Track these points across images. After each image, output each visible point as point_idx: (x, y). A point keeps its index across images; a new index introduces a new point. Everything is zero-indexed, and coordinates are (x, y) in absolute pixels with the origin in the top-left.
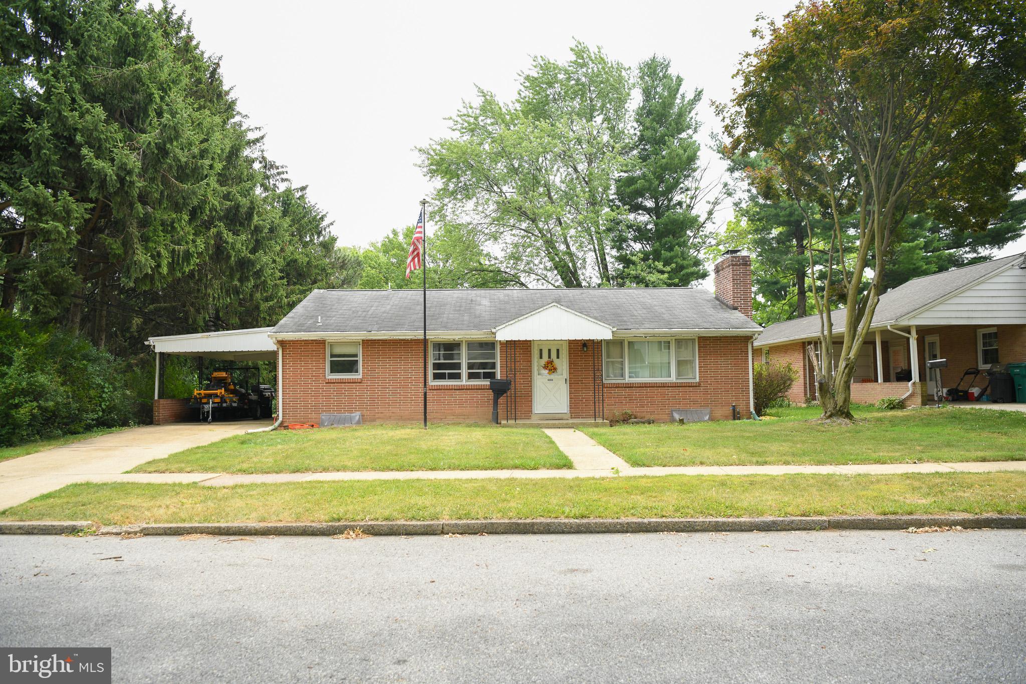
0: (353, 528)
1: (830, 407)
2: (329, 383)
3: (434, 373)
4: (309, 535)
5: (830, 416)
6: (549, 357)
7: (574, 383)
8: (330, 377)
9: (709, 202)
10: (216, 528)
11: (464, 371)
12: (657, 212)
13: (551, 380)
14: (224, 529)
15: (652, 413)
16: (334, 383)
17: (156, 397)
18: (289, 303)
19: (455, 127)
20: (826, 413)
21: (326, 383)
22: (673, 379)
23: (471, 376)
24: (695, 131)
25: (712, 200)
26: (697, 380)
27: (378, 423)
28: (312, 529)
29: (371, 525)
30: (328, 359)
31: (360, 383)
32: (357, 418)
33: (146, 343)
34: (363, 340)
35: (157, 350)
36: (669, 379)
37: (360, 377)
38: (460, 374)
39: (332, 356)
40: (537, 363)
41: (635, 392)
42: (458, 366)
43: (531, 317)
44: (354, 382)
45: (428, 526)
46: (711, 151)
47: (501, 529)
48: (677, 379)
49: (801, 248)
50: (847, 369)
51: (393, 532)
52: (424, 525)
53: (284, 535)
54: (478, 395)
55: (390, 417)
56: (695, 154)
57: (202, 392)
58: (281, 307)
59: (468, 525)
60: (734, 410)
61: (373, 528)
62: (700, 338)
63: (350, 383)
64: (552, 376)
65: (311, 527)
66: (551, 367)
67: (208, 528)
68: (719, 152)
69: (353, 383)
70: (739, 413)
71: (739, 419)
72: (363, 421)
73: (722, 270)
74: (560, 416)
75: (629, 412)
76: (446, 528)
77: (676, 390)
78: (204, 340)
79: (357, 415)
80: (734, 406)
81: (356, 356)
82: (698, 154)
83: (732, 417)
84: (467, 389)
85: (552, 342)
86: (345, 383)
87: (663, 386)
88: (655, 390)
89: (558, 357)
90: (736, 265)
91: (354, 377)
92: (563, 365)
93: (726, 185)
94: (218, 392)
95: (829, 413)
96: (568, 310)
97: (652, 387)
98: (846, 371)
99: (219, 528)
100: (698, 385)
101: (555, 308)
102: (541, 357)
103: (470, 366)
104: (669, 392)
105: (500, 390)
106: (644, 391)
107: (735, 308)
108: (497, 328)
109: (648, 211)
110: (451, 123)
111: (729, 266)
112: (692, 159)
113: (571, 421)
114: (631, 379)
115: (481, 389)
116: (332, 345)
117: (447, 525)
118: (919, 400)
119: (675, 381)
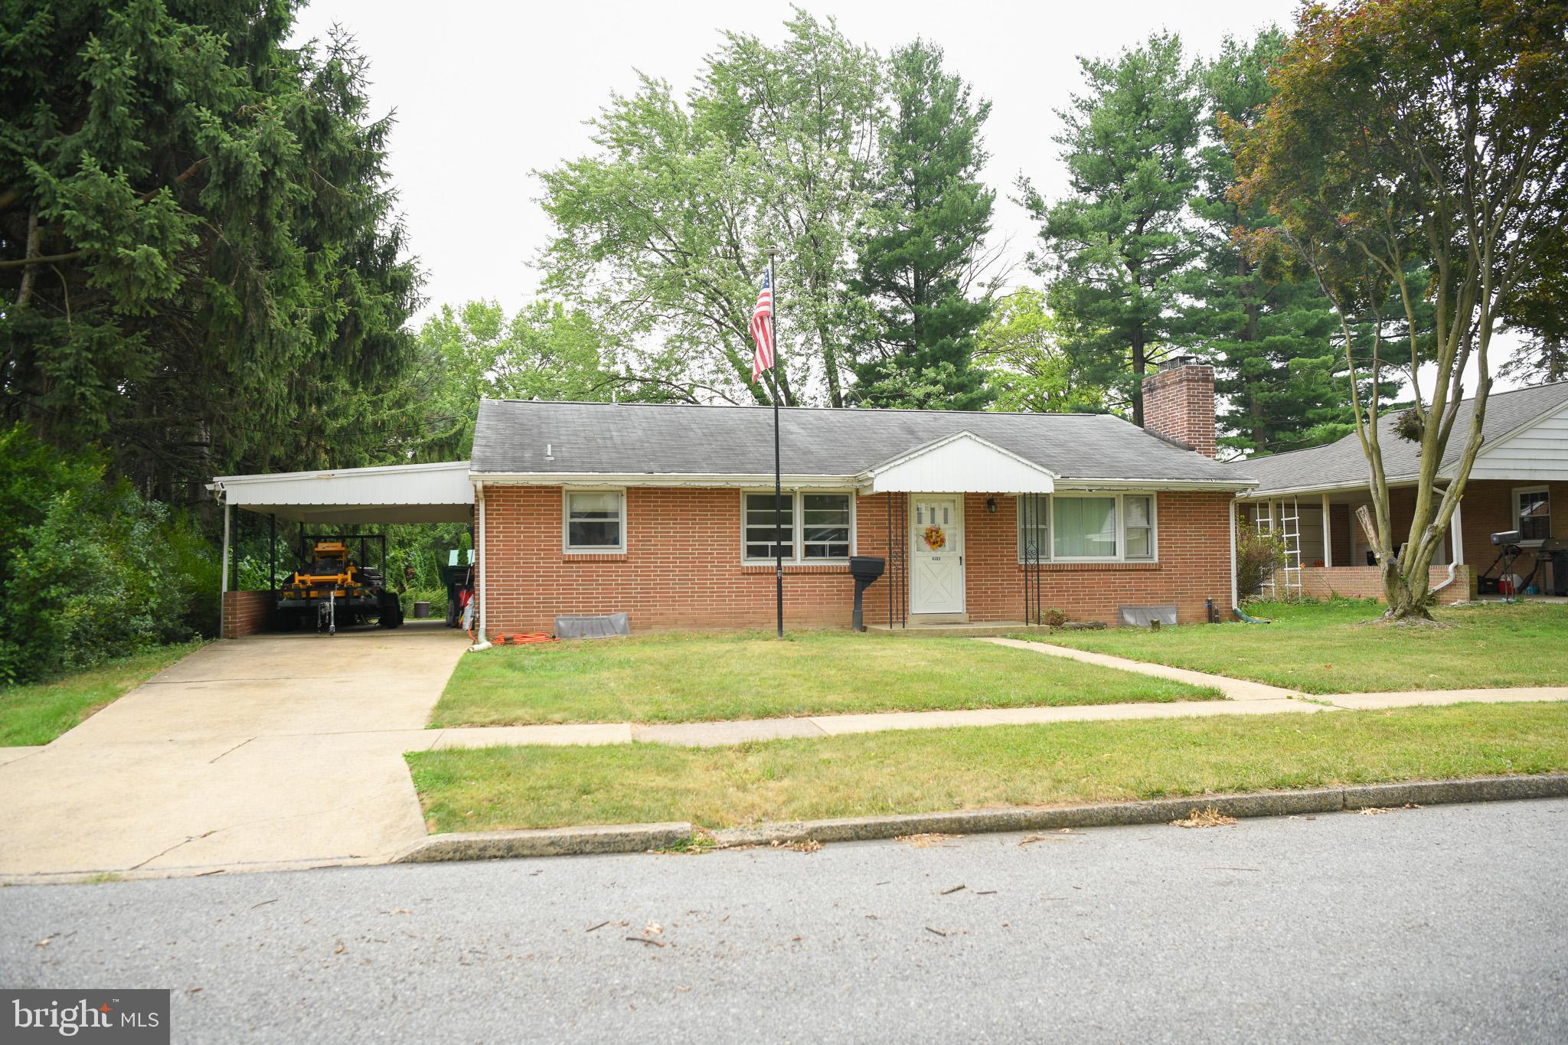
0: (1202, 808)
1: (1402, 601)
2: (569, 561)
3: (748, 547)
4: (1125, 824)
5: (1403, 616)
6: (933, 521)
7: (975, 564)
8: (571, 552)
9: (982, 285)
10: (952, 821)
11: (798, 543)
12: (916, 296)
13: (938, 559)
14: (968, 822)
15: (1090, 612)
16: (578, 562)
17: (225, 589)
18: (375, 423)
19: (601, 138)
20: (1394, 610)
21: (565, 562)
22: (1120, 557)
23: (809, 551)
24: (978, 169)
25: (988, 281)
26: (1156, 560)
27: (655, 632)
28: (1128, 813)
29: (1227, 801)
30: (566, 520)
31: (624, 562)
32: (622, 621)
33: (209, 487)
34: (629, 488)
35: (230, 501)
36: (1114, 558)
37: (624, 551)
38: (791, 547)
39: (573, 515)
40: (916, 532)
41: (1067, 580)
42: (788, 535)
43: (930, 454)
44: (614, 561)
45: (1321, 796)
46: (1017, 205)
47: (1433, 796)
48: (1126, 558)
49: (1140, 361)
50: (1433, 543)
51: (1265, 811)
52: (1315, 795)
53: (1082, 826)
54: (823, 583)
55: (676, 621)
56: (988, 207)
57: (308, 578)
58: (361, 431)
59: (1383, 792)
60: (1210, 607)
61: (1232, 805)
62: (1159, 493)
63: (607, 562)
64: (938, 553)
65: (1126, 809)
66: (935, 539)
67: (938, 821)
68: (1030, 207)
69: (612, 562)
70: (1217, 612)
71: (1217, 621)
72: (632, 626)
73: (1163, 387)
74: (953, 618)
75: (1058, 610)
76: (1350, 800)
77: (1127, 576)
78: (323, 484)
79: (620, 618)
80: (1209, 601)
81: (616, 515)
82: (993, 206)
83: (1206, 619)
84: (805, 574)
85: (939, 497)
86: (598, 562)
87: (1109, 569)
88: (1096, 576)
89: (946, 522)
90: (1193, 380)
91: (614, 552)
92: (954, 532)
93: (1031, 256)
94: (340, 577)
95: (1399, 611)
96: (986, 443)
97: (1092, 570)
98: (1430, 546)
99: (959, 821)
100: (1157, 569)
101: (965, 439)
102: (920, 522)
103: (808, 534)
104: (1116, 579)
105: (866, 573)
106: (1079, 576)
107: (1192, 449)
108: (876, 472)
109: (901, 292)
110: (595, 131)
111: (1181, 381)
112: (984, 211)
113: (970, 627)
114: (1058, 558)
115: (829, 573)
116: (573, 495)
117: (1351, 794)
118: (1466, 591)
119: (1123, 561)
